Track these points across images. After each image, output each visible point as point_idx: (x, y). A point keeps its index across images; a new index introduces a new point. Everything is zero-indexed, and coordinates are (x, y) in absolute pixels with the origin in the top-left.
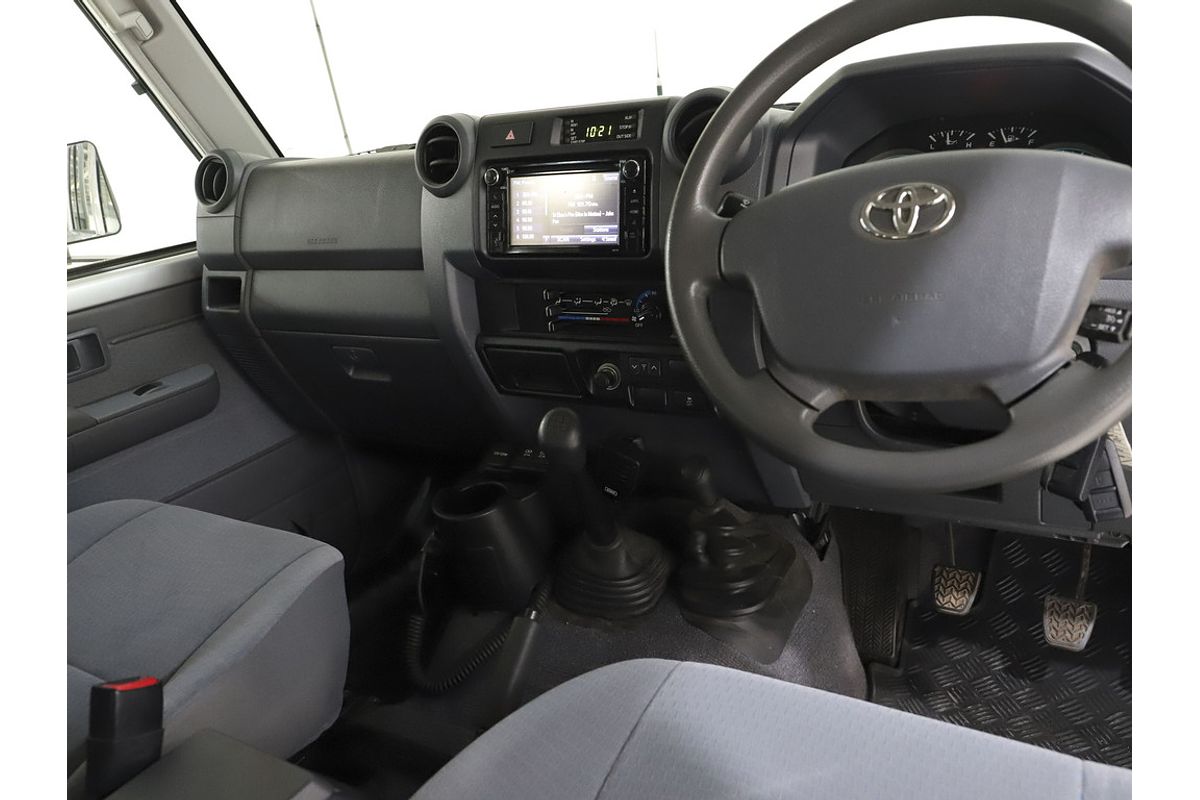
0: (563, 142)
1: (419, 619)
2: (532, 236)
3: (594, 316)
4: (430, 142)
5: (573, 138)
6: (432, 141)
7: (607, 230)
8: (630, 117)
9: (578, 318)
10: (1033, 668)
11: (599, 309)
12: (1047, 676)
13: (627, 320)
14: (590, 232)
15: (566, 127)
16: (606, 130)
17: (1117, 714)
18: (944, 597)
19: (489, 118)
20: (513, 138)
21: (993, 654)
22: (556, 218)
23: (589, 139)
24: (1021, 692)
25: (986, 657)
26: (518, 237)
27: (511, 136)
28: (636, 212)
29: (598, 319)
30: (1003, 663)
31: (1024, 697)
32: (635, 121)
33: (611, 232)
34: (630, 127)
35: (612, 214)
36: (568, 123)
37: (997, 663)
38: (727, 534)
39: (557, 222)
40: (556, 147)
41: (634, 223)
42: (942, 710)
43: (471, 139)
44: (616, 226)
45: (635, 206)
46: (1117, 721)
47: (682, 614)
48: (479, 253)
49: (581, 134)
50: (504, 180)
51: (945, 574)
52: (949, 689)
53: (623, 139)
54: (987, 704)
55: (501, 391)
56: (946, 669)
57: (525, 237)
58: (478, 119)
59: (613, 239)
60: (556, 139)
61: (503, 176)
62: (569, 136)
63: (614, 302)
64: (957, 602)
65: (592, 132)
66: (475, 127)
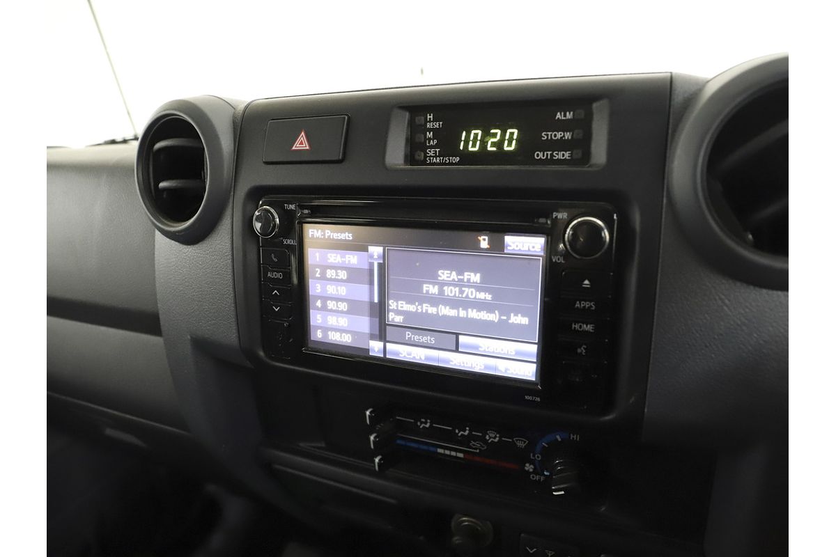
0: (410, 159)
2: (348, 339)
3: (450, 449)
4: (158, 147)
5: (431, 152)
6: (162, 144)
8: (569, 116)
9: (423, 447)
11: (463, 441)
13: (515, 467)
15: (415, 130)
16: (506, 139)
19: (258, 106)
20: (305, 146)
22: (398, 312)
23: (468, 158)
26: (320, 335)
27: (301, 144)
28: (589, 327)
29: (461, 455)
32: (583, 124)
33: (522, 357)
34: (568, 135)
35: (524, 321)
36: (419, 120)
39: (400, 319)
40: (397, 171)
43: (226, 143)
44: (534, 349)
45: (585, 315)
48: (248, 354)
49: (448, 143)
50: (292, 229)
53: (551, 160)
57: (334, 337)
58: (241, 107)
60: (395, 154)
61: (287, 217)
62: (424, 148)
63: (492, 437)
65: (472, 141)
66: (234, 123)
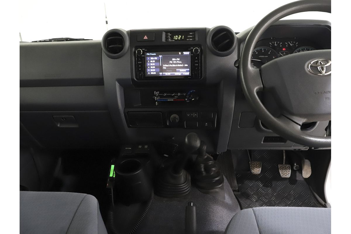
0: (166, 40)
1: (112, 212)
2: (155, 73)
3: (170, 99)
4: (109, 39)
5: (169, 39)
6: (110, 38)
7: (185, 71)
8: (192, 33)
9: (165, 100)
10: (269, 184)
11: (173, 97)
12: (273, 185)
13: (184, 100)
14: (179, 71)
15: (167, 35)
16: (182, 37)
17: (292, 191)
18: (253, 170)
20: (147, 38)
21: (259, 182)
22: (165, 67)
23: (175, 40)
24: (269, 191)
25: (257, 184)
26: (149, 73)
28: (197, 65)
29: (173, 100)
30: (262, 184)
31: (271, 192)
32: (194, 35)
33: (187, 71)
34: (192, 36)
35: (187, 65)
37: (260, 185)
38: (210, 164)
39: (165, 68)
40: (164, 42)
41: (196, 68)
42: (255, 201)
43: (128, 38)
44: (189, 69)
45: (196, 63)
46: (293, 193)
47: (199, 191)
48: (133, 80)
49: (172, 38)
50: (144, 53)
51: (252, 164)
52: (253, 194)
53: (189, 40)
54: (264, 196)
55: (129, 127)
56: (250, 189)
57: (152, 73)
59: (188, 74)
60: (164, 39)
62: (168, 39)
63: (179, 94)
64: (257, 171)
65: (176, 37)
66: (128, 34)
